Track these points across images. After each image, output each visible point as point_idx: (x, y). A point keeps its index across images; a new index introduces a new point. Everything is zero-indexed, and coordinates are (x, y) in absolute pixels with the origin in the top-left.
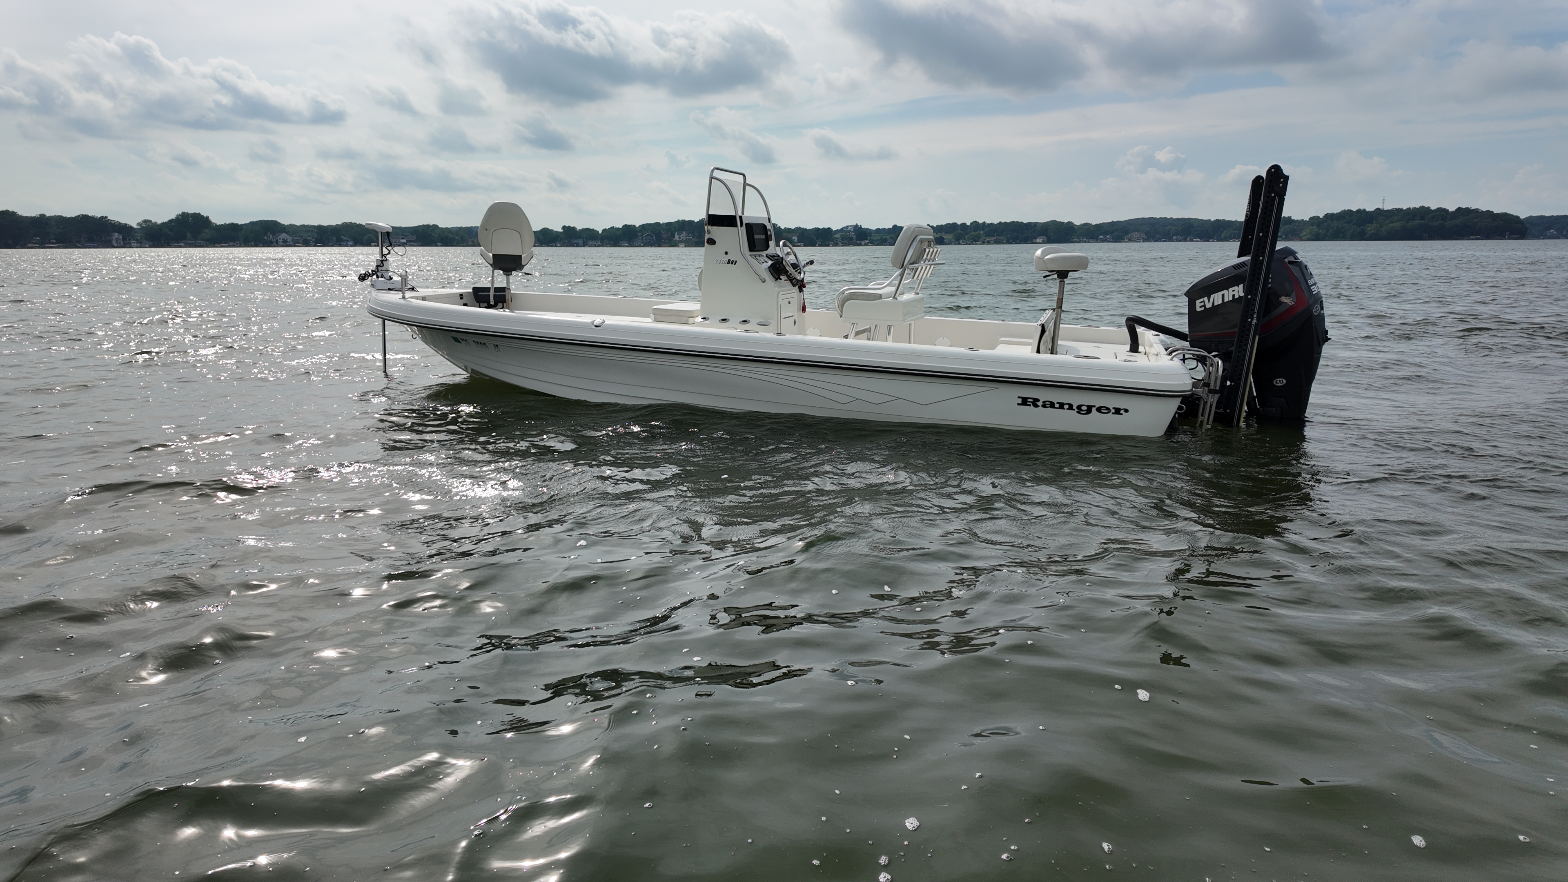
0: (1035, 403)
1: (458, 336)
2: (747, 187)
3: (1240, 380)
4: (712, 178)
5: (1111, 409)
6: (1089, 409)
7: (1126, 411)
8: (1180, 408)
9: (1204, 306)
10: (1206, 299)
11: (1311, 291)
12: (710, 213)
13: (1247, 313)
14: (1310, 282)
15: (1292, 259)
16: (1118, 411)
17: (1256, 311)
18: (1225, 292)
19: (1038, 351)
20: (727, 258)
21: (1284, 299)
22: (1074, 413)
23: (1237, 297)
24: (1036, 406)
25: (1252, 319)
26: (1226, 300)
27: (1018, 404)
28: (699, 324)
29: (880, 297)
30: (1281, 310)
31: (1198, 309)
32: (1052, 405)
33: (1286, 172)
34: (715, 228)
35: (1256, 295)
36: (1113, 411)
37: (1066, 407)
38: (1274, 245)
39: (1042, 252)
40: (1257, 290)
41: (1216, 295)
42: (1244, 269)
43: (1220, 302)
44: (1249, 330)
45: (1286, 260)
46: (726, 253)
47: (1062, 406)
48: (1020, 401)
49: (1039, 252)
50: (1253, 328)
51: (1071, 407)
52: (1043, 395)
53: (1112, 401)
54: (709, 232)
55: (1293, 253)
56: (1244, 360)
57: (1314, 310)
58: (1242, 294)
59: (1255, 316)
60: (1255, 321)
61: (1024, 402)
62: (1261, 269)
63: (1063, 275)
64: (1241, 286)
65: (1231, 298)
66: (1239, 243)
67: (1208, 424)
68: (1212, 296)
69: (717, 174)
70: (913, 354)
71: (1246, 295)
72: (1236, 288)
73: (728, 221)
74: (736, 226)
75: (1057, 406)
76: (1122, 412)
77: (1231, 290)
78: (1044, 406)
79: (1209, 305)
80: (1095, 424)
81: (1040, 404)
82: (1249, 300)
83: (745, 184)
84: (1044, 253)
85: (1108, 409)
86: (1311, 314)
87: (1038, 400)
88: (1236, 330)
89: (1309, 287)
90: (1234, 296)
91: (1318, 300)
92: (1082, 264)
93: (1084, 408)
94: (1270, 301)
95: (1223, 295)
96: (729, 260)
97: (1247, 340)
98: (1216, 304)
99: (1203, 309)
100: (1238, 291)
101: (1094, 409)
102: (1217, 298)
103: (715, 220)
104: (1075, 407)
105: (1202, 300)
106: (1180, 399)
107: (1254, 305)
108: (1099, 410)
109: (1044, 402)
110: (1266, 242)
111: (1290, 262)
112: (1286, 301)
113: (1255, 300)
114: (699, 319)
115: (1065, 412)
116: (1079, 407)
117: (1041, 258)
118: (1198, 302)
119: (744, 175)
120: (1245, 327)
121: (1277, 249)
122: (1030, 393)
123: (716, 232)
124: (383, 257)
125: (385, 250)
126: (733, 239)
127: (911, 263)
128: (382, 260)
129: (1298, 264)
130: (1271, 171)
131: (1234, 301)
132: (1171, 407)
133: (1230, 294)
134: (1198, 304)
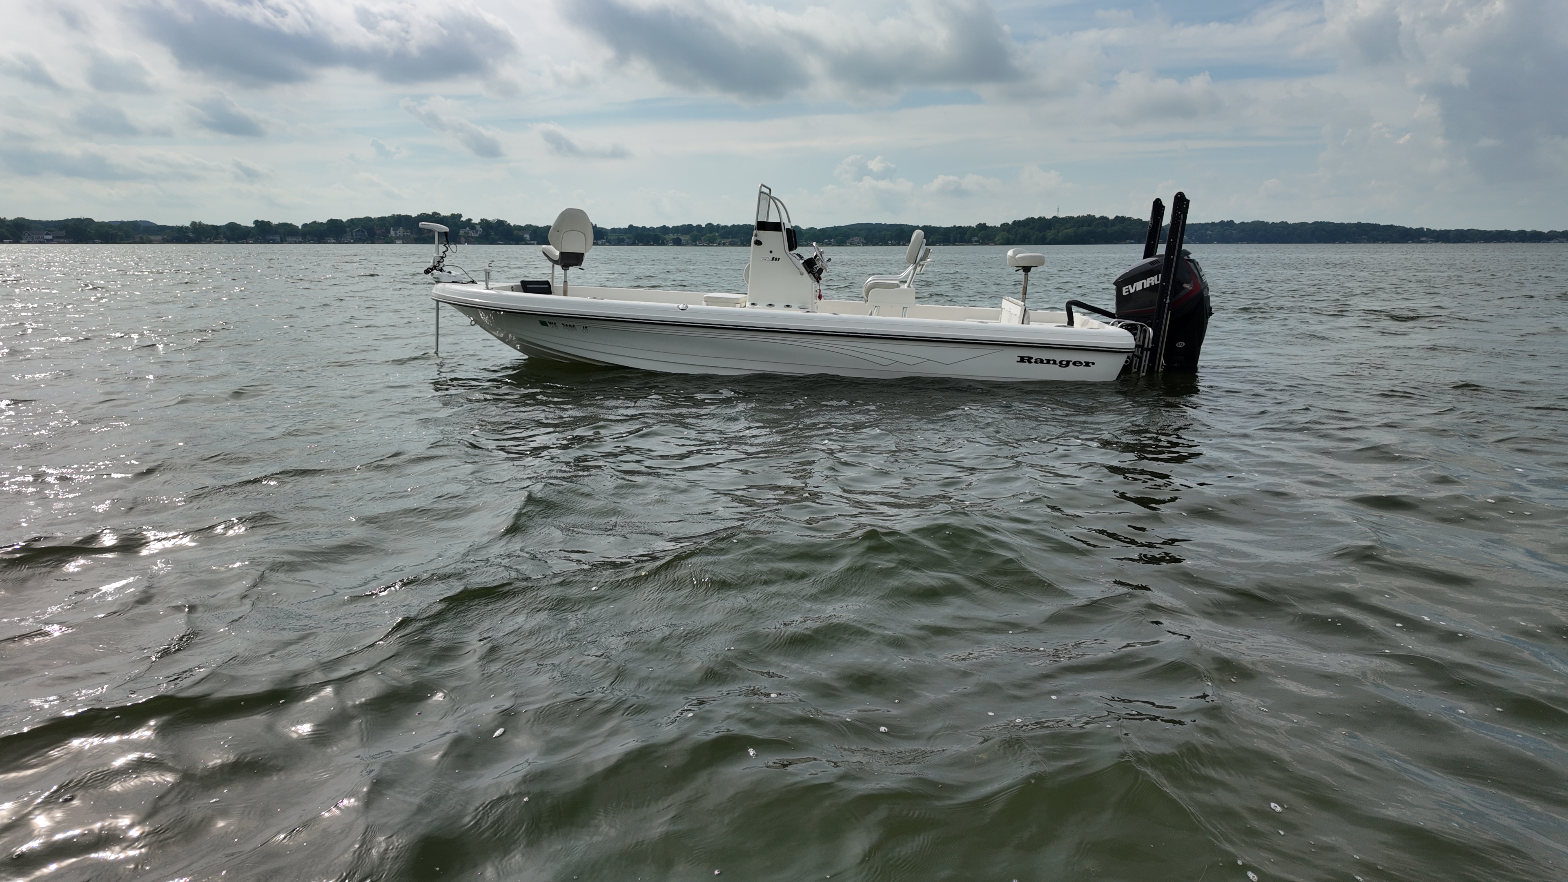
0: (1029, 360)
1: (549, 320)
2: (772, 199)
3: (1158, 342)
4: (761, 192)
5: (1083, 362)
6: (1068, 363)
7: (1093, 364)
8: (1126, 362)
9: (1129, 291)
10: (1130, 286)
11: (1202, 280)
12: (759, 220)
13: (1163, 296)
14: (1201, 274)
15: (1189, 258)
16: (1087, 364)
17: (1169, 293)
18: (1144, 281)
19: (1023, 323)
20: (771, 256)
21: (1185, 286)
22: (1057, 367)
23: (1153, 284)
24: (1030, 362)
25: (1166, 300)
26: (1145, 287)
27: (1018, 361)
28: (749, 308)
29: (897, 285)
30: (1183, 293)
31: (1124, 294)
32: (1042, 361)
33: (1187, 197)
34: (762, 232)
35: (1169, 282)
36: (1084, 364)
37: (1052, 362)
38: (1180, 246)
39: (1014, 252)
40: (1169, 279)
41: (1137, 283)
42: (1158, 265)
43: (1141, 288)
44: (1164, 307)
45: (1186, 258)
46: (771, 252)
47: (1048, 362)
48: (1019, 359)
49: (1010, 252)
50: (1167, 305)
51: (1055, 362)
52: (1035, 354)
53: (1083, 357)
54: (756, 235)
56: (1161, 329)
57: (1204, 293)
58: (1157, 282)
59: (1168, 297)
60: (1168, 301)
61: (1022, 359)
62: (1172, 264)
63: (1027, 269)
64: (1156, 277)
65: (1148, 286)
66: (1145, 246)
67: (1143, 373)
68: (1135, 284)
69: (764, 190)
70: (941, 326)
71: (1161, 283)
72: (1152, 278)
73: (776, 227)
74: (781, 230)
75: (1045, 362)
76: (1090, 364)
77: (1148, 279)
78: (1036, 362)
79: (1132, 291)
80: (1072, 374)
81: (1033, 361)
82: (1163, 286)
84: (1015, 253)
85: (1081, 363)
86: (1202, 296)
87: (1032, 358)
88: (1155, 307)
89: (1201, 277)
90: (1151, 284)
91: (1206, 286)
92: (1041, 261)
93: (1064, 363)
94: (1178, 286)
95: (1143, 283)
96: (773, 258)
97: (1164, 314)
98: (1137, 290)
99: (1127, 293)
100: (1154, 280)
101: (1071, 363)
102: (1138, 286)
103: (763, 226)
104: (1057, 362)
105: (1127, 287)
106: (1126, 355)
107: (1168, 290)
108: (1074, 364)
109: (1036, 359)
110: (1175, 246)
111: (1188, 260)
112: (1187, 287)
113: (1168, 286)
114: (748, 304)
115: (1051, 366)
116: (1061, 362)
117: (1013, 257)
118: (1124, 288)
119: (770, 190)
120: (1162, 305)
121: (1182, 249)
122: (1026, 353)
123: (763, 235)
124: (441, 254)
125: (442, 248)
126: (776, 241)
127: (921, 260)
128: (442, 258)
129: (1193, 261)
130: (1176, 197)
131: (1152, 288)
132: (1121, 360)
133: (1148, 282)
134: (1124, 290)
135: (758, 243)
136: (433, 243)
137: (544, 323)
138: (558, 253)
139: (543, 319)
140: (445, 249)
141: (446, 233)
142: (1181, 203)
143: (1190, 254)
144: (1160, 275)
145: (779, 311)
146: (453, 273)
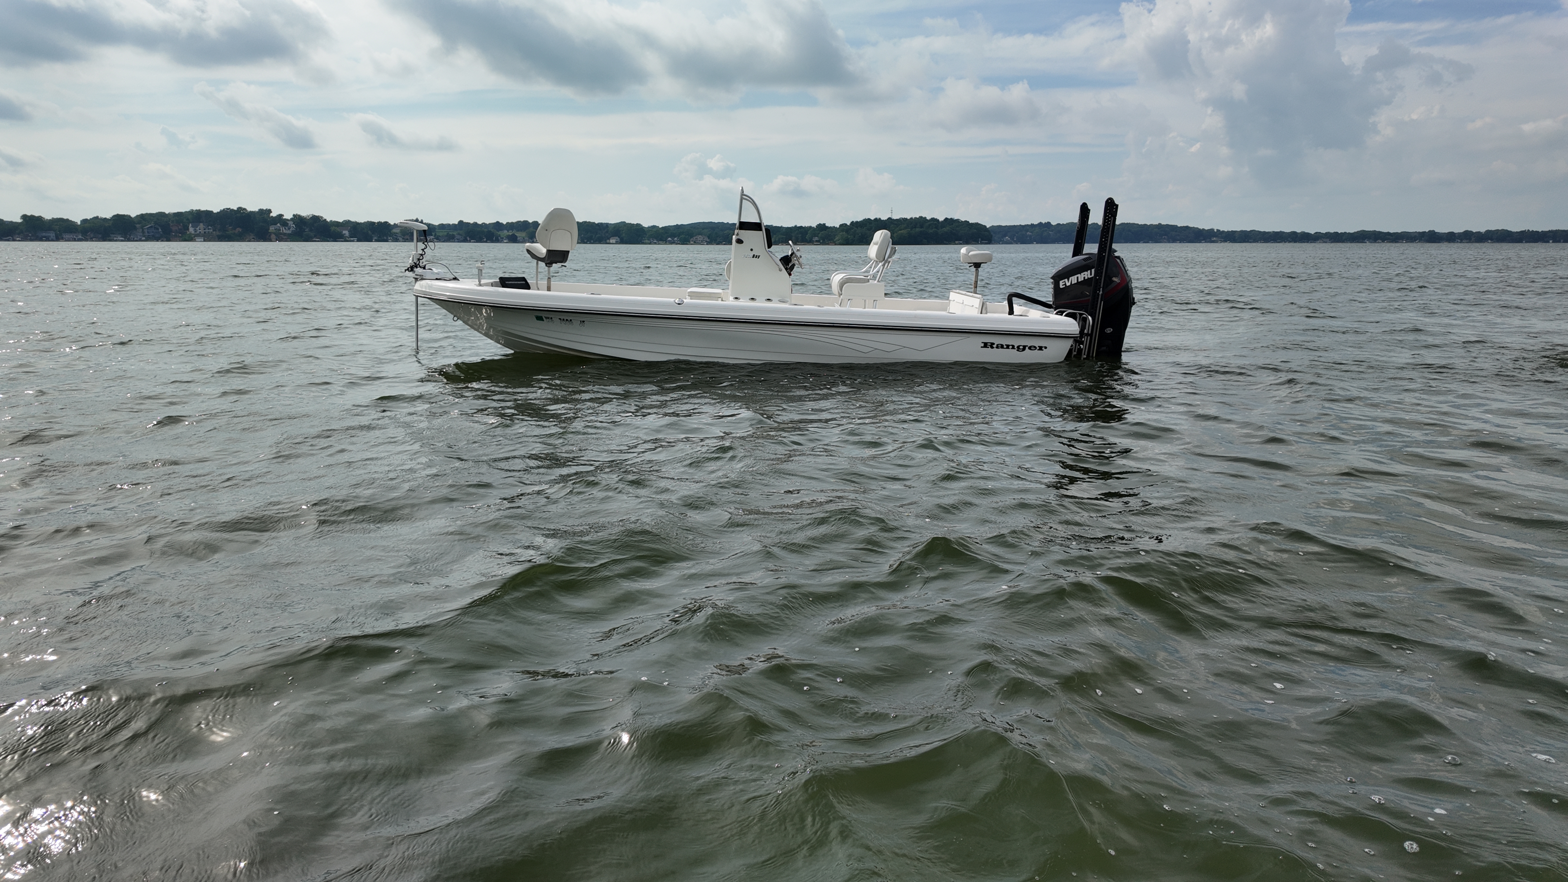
0: (992, 345)
1: (543, 315)
6: (1024, 347)
7: (1045, 348)
8: (1072, 345)
9: (1065, 284)
10: (1066, 280)
11: (1127, 274)
12: (742, 220)
13: (1096, 288)
14: (1126, 269)
16: (1041, 348)
17: (1101, 286)
18: (1079, 275)
19: (983, 314)
20: (751, 253)
21: (1114, 279)
22: (1015, 351)
23: (1086, 278)
24: (992, 348)
26: (1079, 280)
28: (732, 302)
29: (868, 280)
30: (1113, 285)
31: (1061, 287)
32: (1002, 347)
33: (1116, 202)
34: (743, 231)
35: (1101, 276)
36: (1038, 348)
37: (1011, 347)
38: (1111, 245)
40: (1102, 273)
41: (1073, 277)
42: (1085, 264)
43: (1076, 281)
44: (1098, 298)
45: (1115, 256)
46: (751, 250)
47: (1008, 346)
48: (983, 345)
50: (1100, 295)
51: (1013, 347)
52: (997, 340)
53: (1037, 342)
54: (738, 234)
57: (1128, 285)
58: (1090, 276)
59: (1101, 289)
60: (1100, 292)
61: (985, 345)
62: (1103, 261)
63: (977, 265)
64: (1089, 271)
65: (1083, 279)
66: (1073, 245)
68: (1070, 278)
70: (916, 317)
72: (1086, 273)
73: (757, 226)
74: (760, 230)
75: (1005, 347)
76: (1043, 348)
77: (1083, 274)
78: (997, 347)
79: (1068, 284)
80: (1028, 357)
81: (995, 346)
82: (1096, 280)
84: (968, 251)
85: (1035, 347)
86: (1127, 288)
87: (994, 344)
88: (1088, 298)
89: (1125, 271)
90: (1084, 277)
91: (1130, 279)
92: (989, 259)
93: (1021, 347)
94: (1109, 280)
95: (1077, 277)
96: (752, 255)
98: (1073, 283)
99: (1064, 286)
100: (1087, 275)
101: (1027, 348)
102: (1074, 279)
103: (744, 226)
104: (1016, 347)
105: (1063, 281)
106: (1072, 340)
107: (1100, 282)
108: (1030, 348)
109: (997, 345)
112: (1116, 280)
113: (1101, 279)
114: (731, 298)
115: (1010, 351)
116: (1018, 347)
117: (966, 255)
120: (1095, 296)
122: (989, 339)
123: (745, 234)
124: (421, 252)
125: (421, 245)
126: (756, 239)
127: (890, 257)
128: (422, 255)
129: (1118, 257)
130: (1107, 202)
131: (1086, 282)
132: (1067, 345)
133: (1081, 277)
134: (1061, 283)
135: (739, 241)
136: (412, 240)
137: (540, 318)
138: (544, 251)
139: (539, 314)
140: (423, 246)
141: (424, 231)
142: (1111, 207)
143: (1117, 252)
144: (1093, 270)
145: (760, 304)
146: (435, 270)
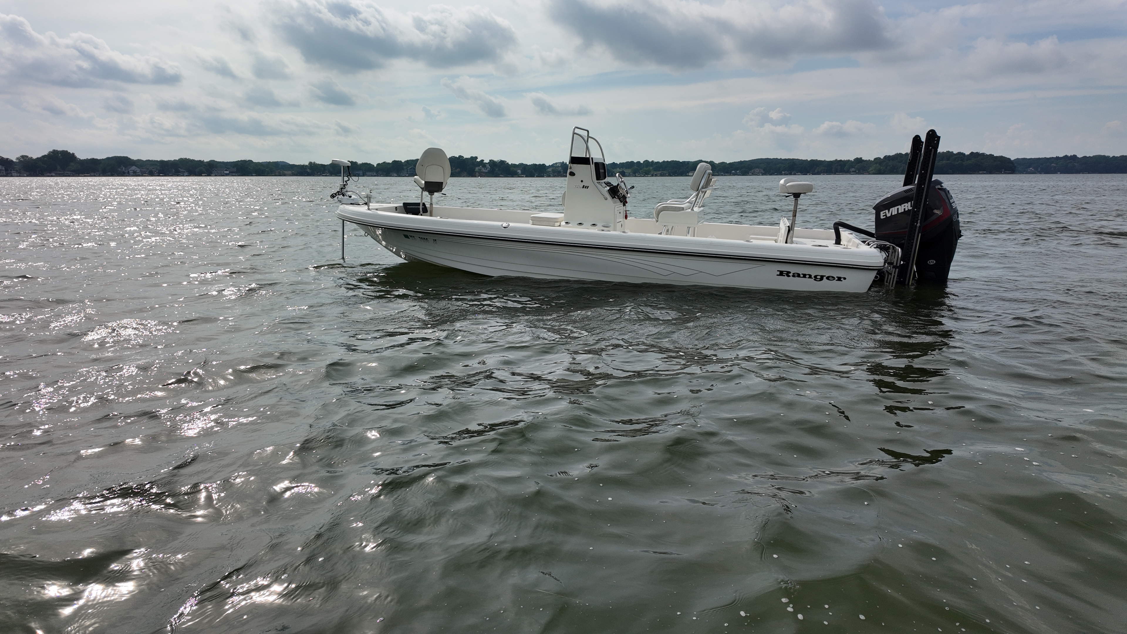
0: (788, 274)
1: (408, 234)
2: (589, 139)
3: (909, 260)
4: (574, 133)
5: (835, 277)
6: (822, 277)
7: (845, 279)
8: (876, 277)
9: (886, 215)
10: (887, 211)
11: (952, 207)
12: (572, 156)
13: (914, 220)
14: (951, 201)
15: (939, 187)
16: (839, 279)
17: (919, 218)
18: (899, 207)
19: (786, 242)
20: (582, 184)
21: (936, 211)
22: (812, 280)
23: (906, 210)
24: (789, 276)
25: (917, 224)
26: (900, 212)
27: (777, 275)
28: (564, 226)
29: (683, 209)
30: (934, 218)
31: (882, 217)
32: (799, 275)
33: (938, 134)
34: (575, 165)
35: (919, 208)
36: (837, 279)
37: (807, 276)
38: (931, 177)
39: (785, 181)
40: (920, 205)
41: (893, 208)
42: (911, 193)
43: (896, 213)
44: (915, 230)
45: (937, 187)
46: (582, 181)
47: (804, 276)
48: (778, 273)
49: (782, 182)
50: (918, 228)
51: (810, 277)
52: (793, 269)
53: (836, 273)
54: (571, 168)
55: (940, 183)
56: (912, 248)
57: (954, 218)
58: (910, 208)
59: (919, 221)
60: (918, 225)
61: (781, 273)
62: (923, 193)
63: (797, 196)
64: (909, 203)
65: (903, 211)
66: (904, 175)
67: (892, 287)
68: (891, 209)
69: (577, 131)
70: (712, 244)
71: (913, 209)
72: (906, 204)
73: (585, 161)
74: (589, 164)
75: (802, 276)
76: (842, 279)
77: (903, 205)
78: (793, 276)
79: (889, 215)
80: (826, 286)
81: (791, 275)
82: (914, 212)
83: (588, 136)
84: (786, 182)
85: (833, 277)
86: (952, 221)
87: (790, 273)
88: (907, 230)
89: (951, 204)
90: (905, 209)
91: (956, 212)
92: (809, 189)
93: (818, 277)
94: (928, 212)
95: (898, 209)
96: (584, 186)
97: (914, 236)
98: (893, 214)
99: (885, 217)
100: (907, 206)
101: (825, 278)
102: (894, 211)
103: (575, 160)
104: (813, 277)
105: (884, 212)
106: (876, 272)
107: (918, 214)
108: (828, 278)
109: (793, 274)
110: (926, 177)
111: (939, 189)
112: (937, 212)
113: (919, 212)
114: (563, 223)
115: (807, 280)
116: (816, 277)
117: (784, 185)
118: (882, 213)
119: (588, 131)
120: (913, 228)
121: (933, 180)
122: (785, 268)
123: (577, 168)
124: (345, 183)
125: (346, 179)
126: (586, 172)
127: (703, 188)
128: (344, 185)
129: (944, 190)
130: (928, 133)
131: (905, 212)
132: (871, 276)
133: (902, 208)
134: (882, 214)
135: (572, 174)
136: (340, 176)
137: (406, 237)
138: (423, 182)
139: (406, 233)
141: (348, 167)
142: (933, 138)
143: (942, 183)
144: (913, 202)
145: (587, 230)
146: (353, 197)
